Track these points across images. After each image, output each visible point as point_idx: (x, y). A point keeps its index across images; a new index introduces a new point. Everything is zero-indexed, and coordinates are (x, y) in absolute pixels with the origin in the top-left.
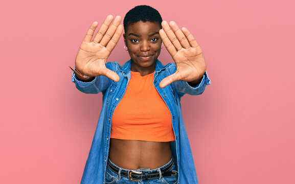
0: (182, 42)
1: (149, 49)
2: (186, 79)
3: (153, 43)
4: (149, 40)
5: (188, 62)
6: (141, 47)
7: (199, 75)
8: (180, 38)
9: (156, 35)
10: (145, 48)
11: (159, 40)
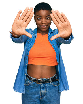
0: (61, 20)
1: (45, 22)
2: (63, 36)
3: (47, 20)
4: (45, 18)
5: (64, 29)
6: (42, 22)
7: (68, 35)
8: (60, 18)
9: (49, 16)
10: (44, 22)
11: (51, 18)
